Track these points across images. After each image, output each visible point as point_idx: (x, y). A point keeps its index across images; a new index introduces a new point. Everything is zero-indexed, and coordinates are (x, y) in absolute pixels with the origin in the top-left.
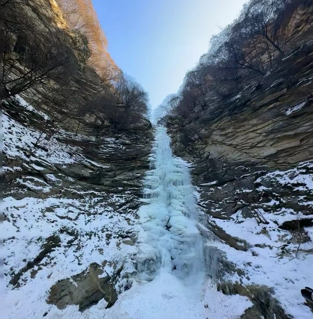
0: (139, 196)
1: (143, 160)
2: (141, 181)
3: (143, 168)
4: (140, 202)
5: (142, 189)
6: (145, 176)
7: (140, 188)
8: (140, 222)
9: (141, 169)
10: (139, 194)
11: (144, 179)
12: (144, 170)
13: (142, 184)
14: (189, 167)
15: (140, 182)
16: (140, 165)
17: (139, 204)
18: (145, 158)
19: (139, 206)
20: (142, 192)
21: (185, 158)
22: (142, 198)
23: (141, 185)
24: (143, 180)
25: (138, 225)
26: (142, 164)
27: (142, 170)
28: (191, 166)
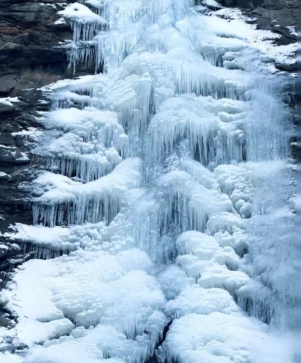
0: (10, 213)
1: (30, 17)
2: (24, 133)
3: (33, 67)
4: (17, 241)
5: (29, 179)
6: (46, 108)
7: (18, 172)
8: (15, 343)
9: (18, 69)
10: (11, 205)
11: (40, 126)
12: (38, 75)
13: (27, 149)
14: (281, 67)
15: (19, 142)
16: (12, 45)
17: (13, 253)
18: (40, 10)
19: (13, 261)
20: (25, 193)
21: (267, 13)
22: (29, 222)
23: (25, 157)
24: (33, 132)
25: (8, 353)
26: (23, 41)
27: (26, 74)
28: (293, 61)
